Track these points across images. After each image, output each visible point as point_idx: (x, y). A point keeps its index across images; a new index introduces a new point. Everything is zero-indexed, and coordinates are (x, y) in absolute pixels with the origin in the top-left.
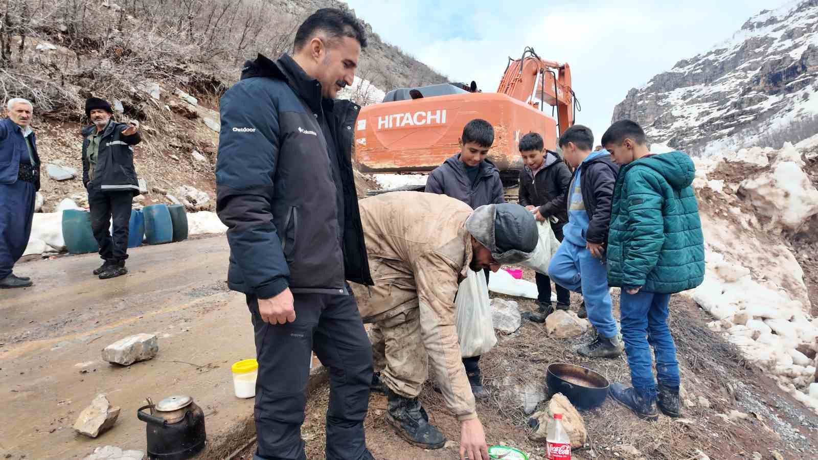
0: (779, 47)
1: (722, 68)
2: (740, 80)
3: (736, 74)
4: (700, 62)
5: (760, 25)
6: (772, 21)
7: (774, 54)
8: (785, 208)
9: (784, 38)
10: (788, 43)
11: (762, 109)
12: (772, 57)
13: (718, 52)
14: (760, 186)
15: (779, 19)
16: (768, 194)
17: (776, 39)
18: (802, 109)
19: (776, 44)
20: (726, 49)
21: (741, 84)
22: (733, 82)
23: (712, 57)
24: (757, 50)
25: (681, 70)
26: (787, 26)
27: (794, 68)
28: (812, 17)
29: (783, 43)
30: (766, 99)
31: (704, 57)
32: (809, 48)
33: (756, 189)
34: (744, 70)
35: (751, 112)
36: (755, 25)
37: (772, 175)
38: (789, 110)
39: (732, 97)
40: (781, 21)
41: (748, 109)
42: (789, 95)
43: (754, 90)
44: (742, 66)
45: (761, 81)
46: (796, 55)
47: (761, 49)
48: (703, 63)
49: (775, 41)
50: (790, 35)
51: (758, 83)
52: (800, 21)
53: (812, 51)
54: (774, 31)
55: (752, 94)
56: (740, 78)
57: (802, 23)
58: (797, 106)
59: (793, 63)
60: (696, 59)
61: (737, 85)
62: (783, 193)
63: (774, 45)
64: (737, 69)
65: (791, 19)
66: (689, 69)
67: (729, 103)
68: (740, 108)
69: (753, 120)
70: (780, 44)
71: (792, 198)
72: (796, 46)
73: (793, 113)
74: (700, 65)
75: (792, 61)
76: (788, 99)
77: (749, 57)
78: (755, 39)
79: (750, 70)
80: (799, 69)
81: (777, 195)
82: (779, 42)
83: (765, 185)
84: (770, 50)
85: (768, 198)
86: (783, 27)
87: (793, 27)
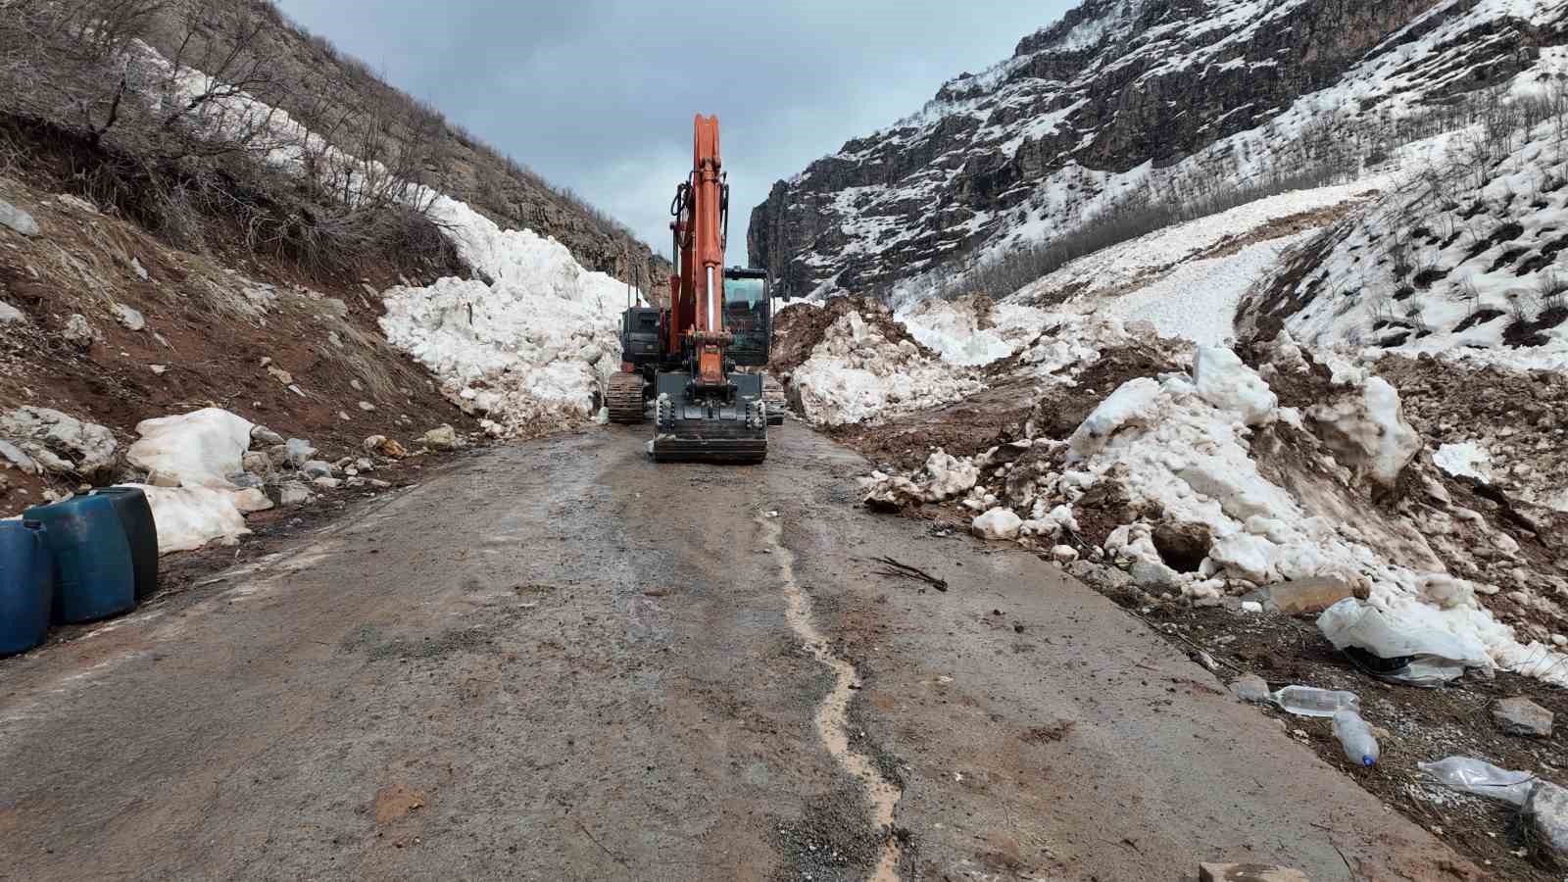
0: (986, 134)
1: (911, 161)
2: (935, 183)
3: (932, 172)
4: (880, 146)
5: (960, 96)
6: (975, 92)
7: (979, 145)
8: (1378, 453)
9: (992, 122)
10: (997, 131)
11: (968, 231)
12: (977, 149)
13: (905, 133)
14: (1342, 417)
15: (985, 90)
16: (1354, 431)
17: (982, 122)
18: (1019, 236)
19: (982, 129)
20: (915, 130)
21: (938, 189)
22: (927, 185)
23: (896, 140)
24: (958, 136)
25: (853, 158)
26: (996, 102)
27: (1007, 170)
28: (1027, 94)
29: (992, 129)
30: (973, 216)
31: (886, 138)
32: (1025, 142)
33: (1335, 421)
34: (942, 166)
35: (954, 235)
36: (954, 94)
37: (1359, 400)
38: (1003, 237)
39: (927, 209)
40: (987, 94)
41: (949, 230)
42: (1003, 213)
43: (957, 200)
44: (940, 160)
45: (965, 188)
46: (1010, 149)
47: (963, 136)
48: (884, 148)
49: (982, 125)
50: (999, 118)
51: (961, 190)
52: (1012, 99)
53: (1030, 147)
54: (980, 108)
55: (954, 207)
56: (936, 180)
57: (1013, 101)
58: (1013, 232)
59: (1005, 163)
60: (873, 141)
61: (932, 191)
62: (1376, 430)
63: (979, 131)
64: (932, 163)
65: (1000, 93)
66: (863, 156)
67: (922, 219)
68: (938, 228)
69: (956, 248)
70: (986, 131)
71: (1389, 438)
72: (1009, 137)
73: (1007, 241)
74: (879, 151)
75: (1004, 159)
76: (1001, 219)
77: (948, 146)
78: (954, 118)
79: (949, 167)
80: (1013, 174)
81: (1369, 432)
82: (986, 127)
83: (1350, 416)
84: (975, 139)
85: (1354, 437)
86: (990, 104)
87: (1003, 105)
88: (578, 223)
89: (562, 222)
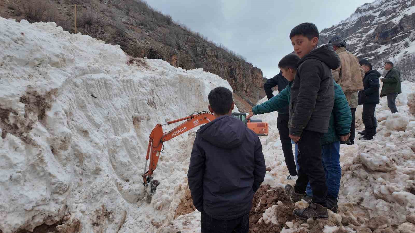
0: (378, 20)
1: (347, 33)
2: (358, 39)
3: (357, 35)
4: (335, 30)
5: (365, 10)
6: (371, 8)
9: (380, 16)
10: (383, 19)
11: (378, 53)
13: (344, 24)
15: (375, 7)
17: (376, 16)
18: (406, 52)
19: (376, 19)
20: (348, 23)
21: (360, 40)
22: (355, 39)
23: (340, 27)
24: (366, 22)
25: (325, 35)
26: (382, 9)
27: (396, 28)
28: (395, 4)
29: (381, 18)
30: (380, 47)
31: (337, 27)
32: (404, 17)
34: (361, 33)
35: (372, 55)
36: (362, 10)
38: (398, 53)
39: (358, 47)
41: (370, 53)
42: (395, 44)
43: (372, 42)
44: (360, 31)
45: (376, 37)
47: (369, 22)
48: (336, 30)
49: (376, 18)
51: (374, 38)
52: (389, 7)
54: (375, 12)
55: (371, 44)
56: (358, 37)
58: (403, 51)
59: (395, 26)
60: (332, 28)
61: (357, 41)
63: (375, 20)
64: (356, 32)
65: (383, 6)
66: (328, 34)
67: (357, 50)
68: (365, 52)
69: (373, 59)
70: (379, 19)
73: (401, 54)
74: (334, 31)
75: (394, 24)
76: (395, 47)
77: (363, 26)
78: (365, 16)
79: (364, 33)
82: (378, 18)
84: (374, 22)
86: (379, 10)
87: (385, 9)
88: (220, 54)
89: (213, 54)
